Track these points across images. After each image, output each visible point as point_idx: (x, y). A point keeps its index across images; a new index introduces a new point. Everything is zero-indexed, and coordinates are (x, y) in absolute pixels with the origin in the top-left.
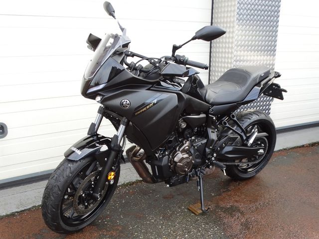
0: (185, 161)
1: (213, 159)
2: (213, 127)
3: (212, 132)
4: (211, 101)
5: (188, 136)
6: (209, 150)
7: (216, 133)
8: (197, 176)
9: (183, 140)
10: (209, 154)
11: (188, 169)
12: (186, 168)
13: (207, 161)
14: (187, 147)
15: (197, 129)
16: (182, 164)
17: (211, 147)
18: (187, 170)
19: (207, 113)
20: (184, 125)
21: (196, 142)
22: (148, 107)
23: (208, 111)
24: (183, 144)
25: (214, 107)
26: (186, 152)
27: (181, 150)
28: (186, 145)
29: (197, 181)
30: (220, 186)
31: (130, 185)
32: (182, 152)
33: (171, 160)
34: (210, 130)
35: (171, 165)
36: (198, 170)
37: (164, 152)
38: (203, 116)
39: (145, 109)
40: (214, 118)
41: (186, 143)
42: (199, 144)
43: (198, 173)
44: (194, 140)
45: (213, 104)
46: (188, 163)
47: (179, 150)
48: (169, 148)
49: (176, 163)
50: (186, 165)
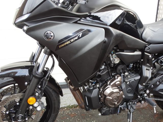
0: (114, 95)
1: (145, 95)
2: (148, 65)
3: (147, 69)
4: (148, 39)
5: (121, 71)
6: (142, 87)
7: (151, 71)
8: (128, 109)
9: (116, 75)
10: (142, 90)
11: (118, 103)
12: (116, 101)
13: (139, 97)
14: (118, 82)
15: (133, 66)
16: (111, 98)
17: (144, 84)
18: (116, 103)
19: (142, 50)
20: (117, 61)
21: (128, 78)
22: (72, 40)
23: (145, 49)
24: (115, 79)
25: (151, 45)
26: (117, 87)
27: (112, 84)
28: (118, 80)
29: (128, 114)
30: (154, 118)
31: (74, 107)
32: (113, 86)
33: (101, 92)
34: (144, 68)
35: (101, 97)
36: (129, 104)
37: (96, 84)
38: (138, 53)
39: (69, 42)
40: (150, 56)
41: (117, 78)
42: (132, 80)
43: (129, 107)
44: (127, 76)
45: (150, 43)
46: (118, 97)
47: (110, 84)
48: (101, 81)
49: (106, 96)
50: (116, 99)
